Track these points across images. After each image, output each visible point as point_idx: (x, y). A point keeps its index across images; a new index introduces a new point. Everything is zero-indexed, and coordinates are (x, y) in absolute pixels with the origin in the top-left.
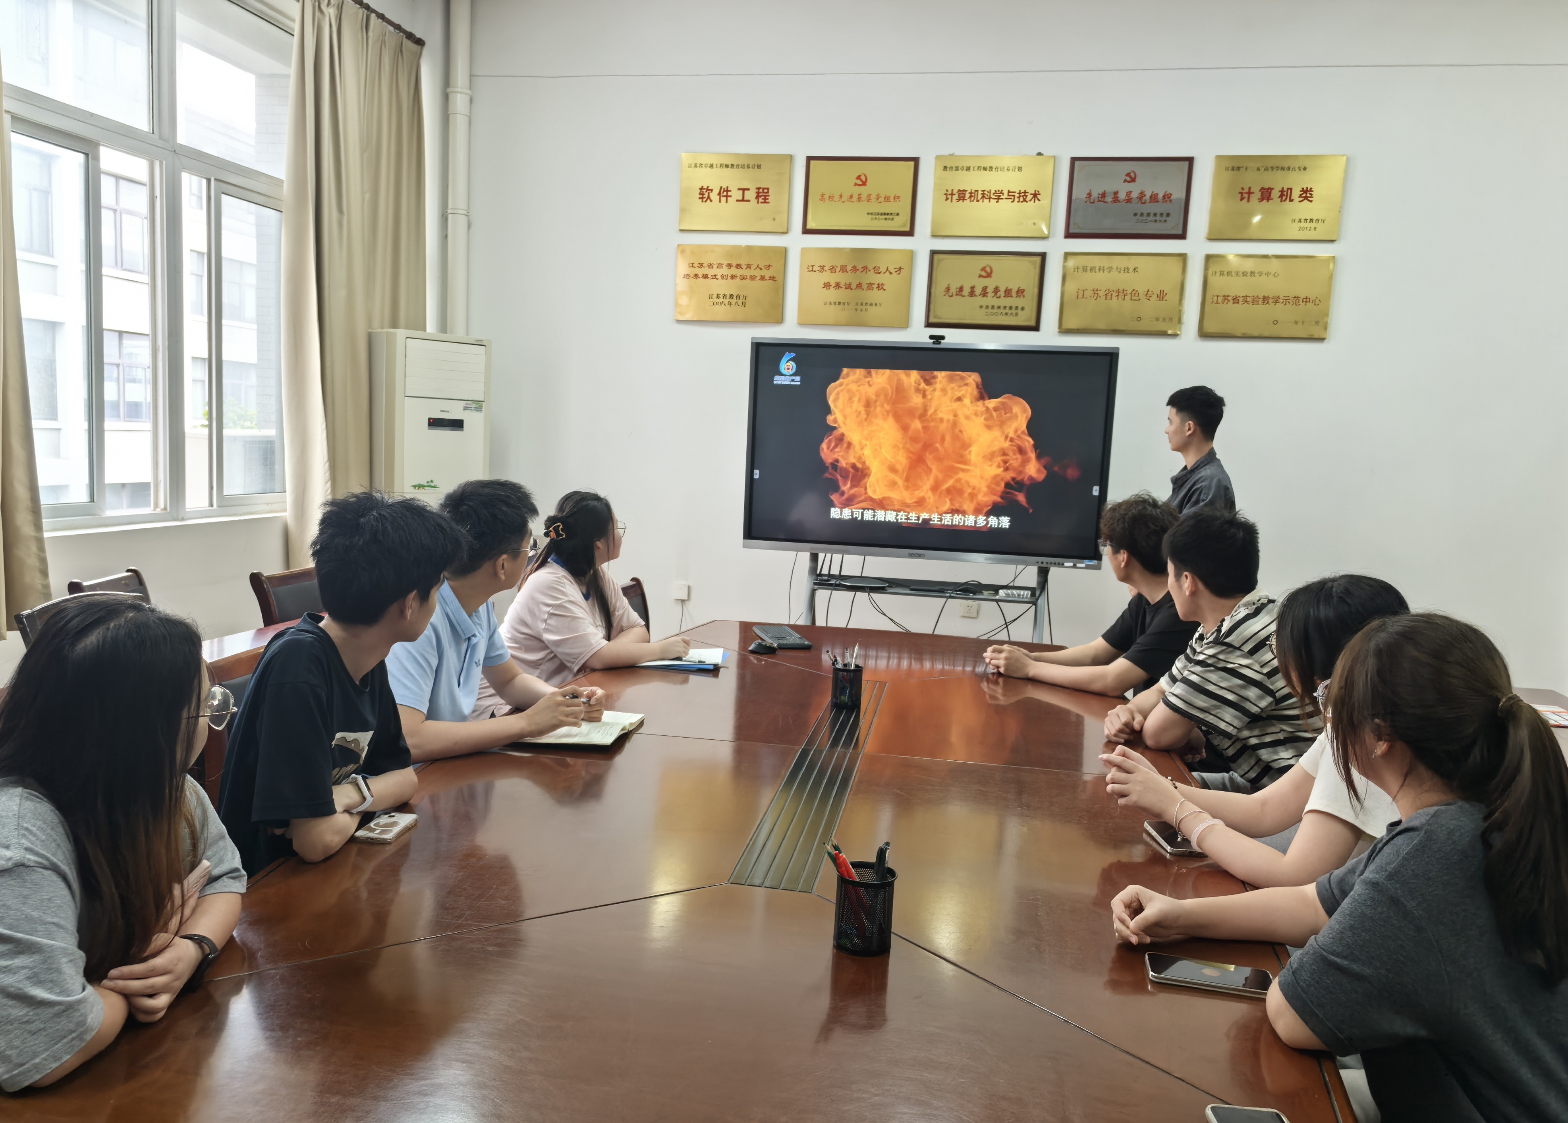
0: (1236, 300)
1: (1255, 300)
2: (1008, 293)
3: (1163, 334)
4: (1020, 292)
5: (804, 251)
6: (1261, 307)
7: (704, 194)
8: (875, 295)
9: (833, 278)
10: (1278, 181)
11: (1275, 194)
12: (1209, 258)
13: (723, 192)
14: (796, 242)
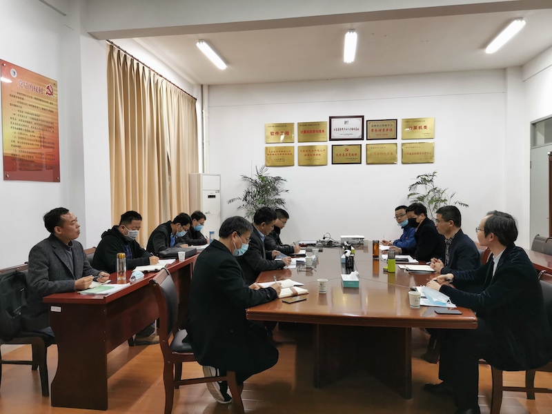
0: (410, 154)
1: (415, 154)
2: (353, 155)
3: (393, 163)
4: (356, 154)
5: (299, 147)
6: (417, 155)
7: (272, 133)
8: (318, 157)
9: (307, 153)
10: (418, 125)
11: (418, 127)
12: (403, 144)
13: (277, 133)
14: (296, 145)
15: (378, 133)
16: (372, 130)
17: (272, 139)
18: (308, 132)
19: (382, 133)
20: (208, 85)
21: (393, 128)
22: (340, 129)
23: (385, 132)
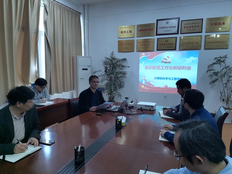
0: (211, 43)
2: (170, 44)
3: (198, 49)
4: (172, 44)
6: (216, 44)
8: (148, 46)
9: (142, 44)
13: (125, 32)
14: (136, 39)
15: (189, 29)
16: (185, 27)
18: (143, 30)
19: (191, 28)
20: (88, 5)
21: (200, 25)
22: (163, 28)
23: (194, 28)
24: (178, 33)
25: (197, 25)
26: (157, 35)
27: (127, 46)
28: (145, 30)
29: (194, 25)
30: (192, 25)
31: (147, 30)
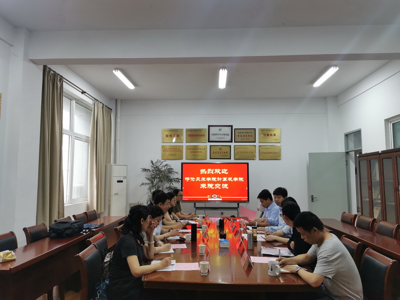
0: (265, 153)
1: (268, 153)
2: (225, 153)
3: (253, 159)
4: (227, 152)
5: (186, 146)
7: (167, 136)
8: (200, 154)
9: (192, 151)
10: (270, 133)
11: (269, 135)
12: (260, 146)
13: (171, 136)
14: (185, 144)
15: (242, 138)
16: (238, 136)
17: (167, 139)
18: (193, 136)
19: (245, 137)
20: (121, 100)
21: (253, 134)
22: (215, 134)
23: (247, 137)
24: (231, 142)
25: (250, 134)
26: (209, 141)
27: (173, 153)
28: (195, 135)
29: (248, 134)
30: (245, 134)
31: (197, 135)
